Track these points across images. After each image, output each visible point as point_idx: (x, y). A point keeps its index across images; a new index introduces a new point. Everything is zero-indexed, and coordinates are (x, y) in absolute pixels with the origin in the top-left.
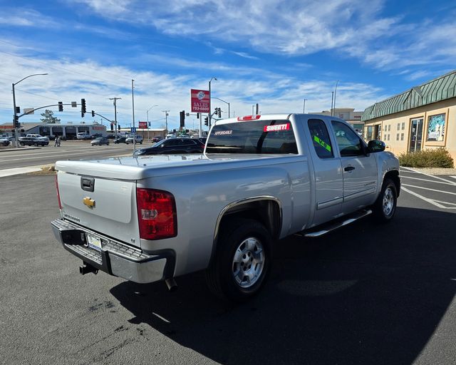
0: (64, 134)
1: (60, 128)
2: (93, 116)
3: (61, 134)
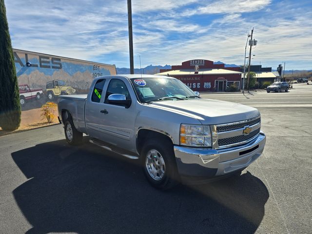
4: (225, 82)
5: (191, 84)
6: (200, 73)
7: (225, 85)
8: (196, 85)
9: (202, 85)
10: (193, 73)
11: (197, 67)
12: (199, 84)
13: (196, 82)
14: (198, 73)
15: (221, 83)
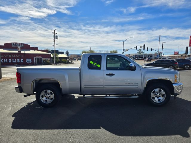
0: (143, 58)
1: (142, 55)
2: (152, 50)
3: (142, 57)
4: (41, 59)
5: (15, 60)
6: (22, 52)
7: (41, 61)
8: (20, 61)
9: (25, 61)
10: (17, 52)
11: (19, 48)
12: (22, 60)
13: (20, 58)
14: (20, 52)
15: (38, 59)
